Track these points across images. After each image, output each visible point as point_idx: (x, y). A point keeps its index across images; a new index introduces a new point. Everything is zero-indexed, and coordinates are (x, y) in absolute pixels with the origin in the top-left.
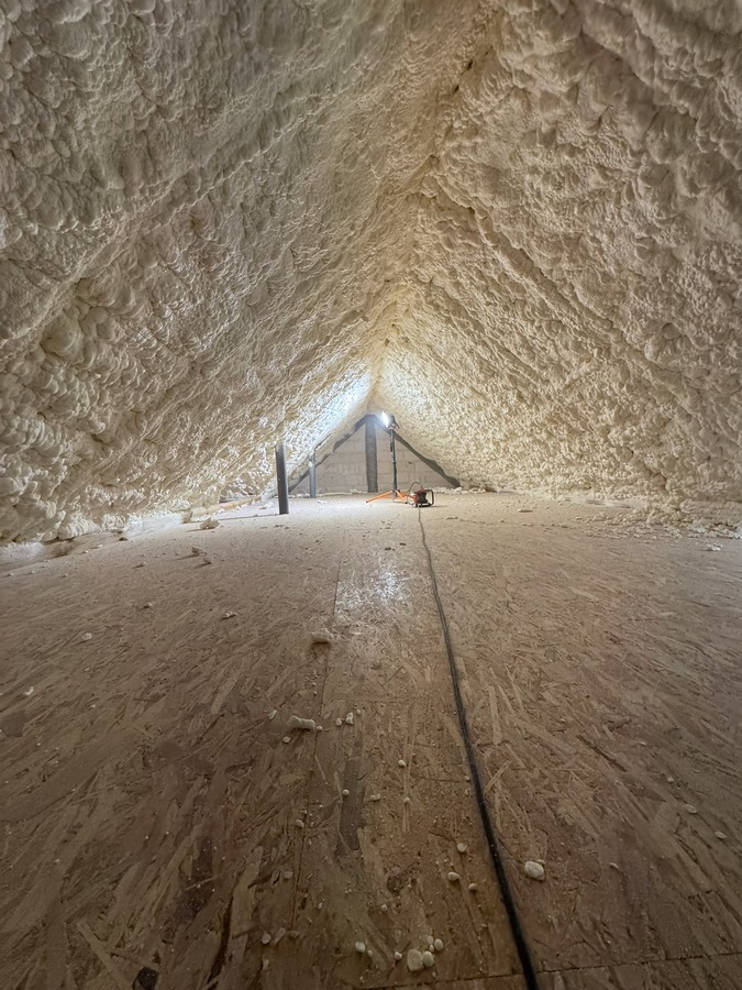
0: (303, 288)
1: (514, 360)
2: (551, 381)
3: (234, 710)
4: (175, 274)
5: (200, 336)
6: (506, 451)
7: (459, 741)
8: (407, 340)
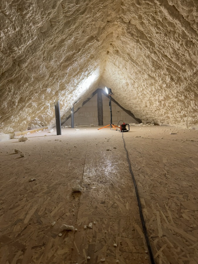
0: (68, 24)
1: (169, 60)
2: (187, 71)
3: (35, 222)
4: (6, 15)
5: (18, 47)
6: (164, 105)
7: (142, 235)
8: (117, 51)
